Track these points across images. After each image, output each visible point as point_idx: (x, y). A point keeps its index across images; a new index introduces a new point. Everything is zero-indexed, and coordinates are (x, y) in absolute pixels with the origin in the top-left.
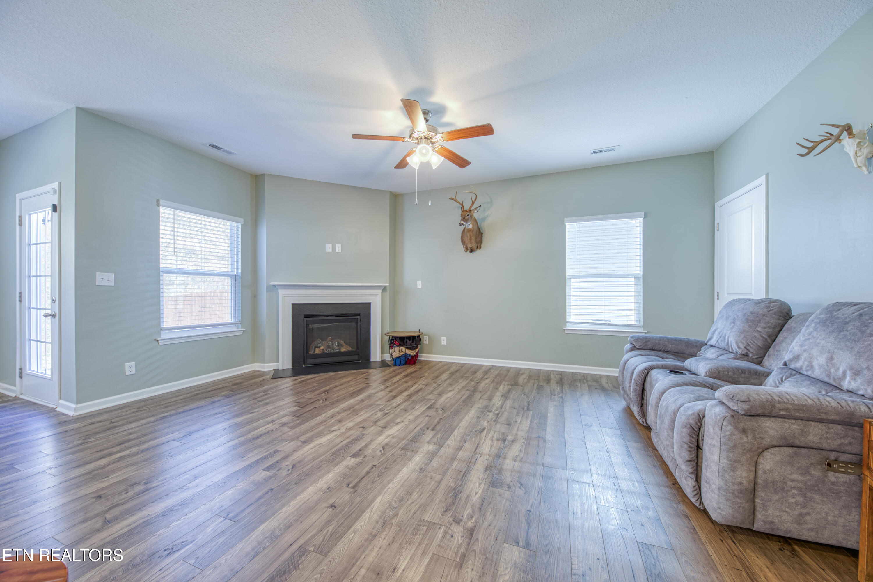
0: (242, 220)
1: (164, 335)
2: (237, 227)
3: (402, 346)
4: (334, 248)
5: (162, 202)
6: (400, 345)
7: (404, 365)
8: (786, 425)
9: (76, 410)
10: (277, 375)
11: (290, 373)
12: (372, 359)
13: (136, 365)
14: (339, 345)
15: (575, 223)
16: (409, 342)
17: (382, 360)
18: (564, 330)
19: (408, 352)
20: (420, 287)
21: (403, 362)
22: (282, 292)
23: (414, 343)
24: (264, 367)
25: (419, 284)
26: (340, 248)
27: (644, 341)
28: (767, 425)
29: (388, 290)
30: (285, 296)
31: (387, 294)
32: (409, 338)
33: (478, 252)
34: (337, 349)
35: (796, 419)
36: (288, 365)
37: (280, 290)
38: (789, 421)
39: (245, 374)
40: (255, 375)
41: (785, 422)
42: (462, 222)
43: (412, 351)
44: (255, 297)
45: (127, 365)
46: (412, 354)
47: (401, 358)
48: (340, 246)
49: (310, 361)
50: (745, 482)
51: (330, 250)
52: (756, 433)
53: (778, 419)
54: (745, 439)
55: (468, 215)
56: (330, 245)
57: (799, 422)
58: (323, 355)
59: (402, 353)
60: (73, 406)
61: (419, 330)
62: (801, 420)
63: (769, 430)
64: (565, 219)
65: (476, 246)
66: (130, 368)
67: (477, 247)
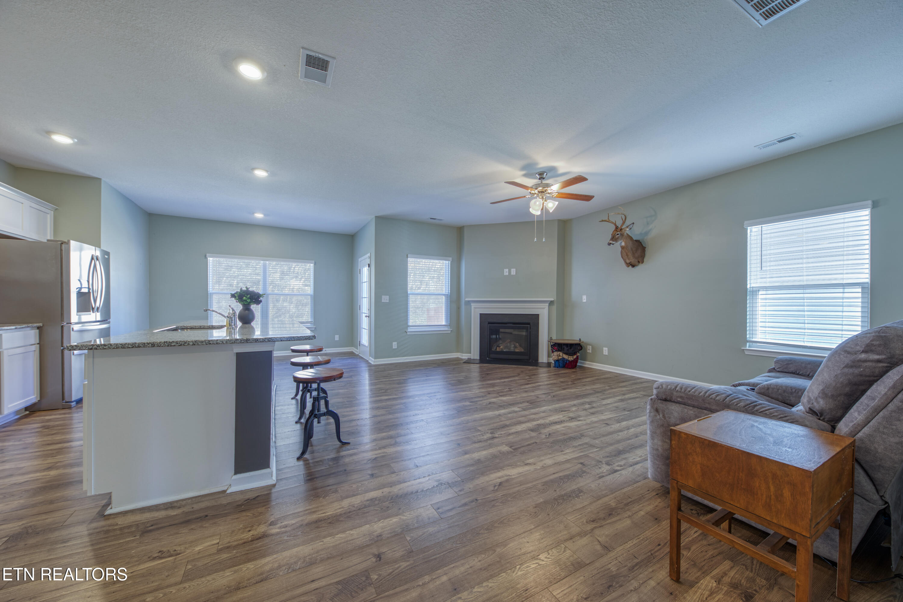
0: (451, 259)
1: (410, 329)
2: (449, 263)
3: (560, 351)
4: (510, 272)
5: (409, 255)
6: (559, 350)
7: (562, 368)
8: (685, 410)
9: (374, 362)
10: (469, 362)
11: (478, 362)
12: (540, 360)
13: (397, 344)
14: (515, 347)
15: (761, 226)
16: (566, 349)
17: (548, 363)
18: (743, 350)
19: (566, 357)
20: (585, 301)
21: (561, 365)
22: (473, 305)
23: (572, 350)
24: (462, 356)
25: (584, 299)
26: (515, 272)
27: (785, 363)
28: (673, 408)
29: (555, 304)
30: (475, 308)
31: (554, 307)
32: (567, 345)
33: (640, 267)
34: (512, 349)
35: (694, 406)
36: (477, 357)
37: (472, 304)
38: (689, 407)
39: (451, 358)
40: (458, 359)
41: (686, 408)
42: (611, 242)
43: (570, 357)
44: (459, 308)
45: (394, 343)
46: (569, 359)
47: (560, 361)
48: (515, 270)
49: (492, 356)
50: (660, 449)
51: (507, 274)
52: (665, 413)
53: (681, 405)
54: (658, 417)
55: (618, 234)
56: (507, 270)
57: (696, 409)
58: (502, 352)
59: (560, 358)
60: (373, 360)
61: (580, 339)
62: (698, 408)
63: (674, 412)
64: (746, 222)
65: (637, 261)
66: (395, 345)
67: (639, 262)
